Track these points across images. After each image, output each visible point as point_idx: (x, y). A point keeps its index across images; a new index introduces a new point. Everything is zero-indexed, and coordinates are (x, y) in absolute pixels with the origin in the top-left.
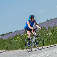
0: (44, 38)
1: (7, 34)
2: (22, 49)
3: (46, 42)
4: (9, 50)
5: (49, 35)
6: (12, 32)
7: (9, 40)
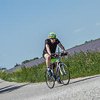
0: (82, 66)
1: (31, 60)
5: (88, 61)
7: (35, 69)
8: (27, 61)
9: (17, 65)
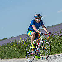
2: (18, 58)
4: (3, 59)
6: (7, 39)
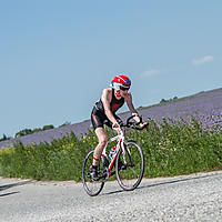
1: (36, 130)
2: (80, 180)
3: (152, 166)
5: (164, 144)
6: (52, 127)
8: (29, 132)
9: (5, 138)
